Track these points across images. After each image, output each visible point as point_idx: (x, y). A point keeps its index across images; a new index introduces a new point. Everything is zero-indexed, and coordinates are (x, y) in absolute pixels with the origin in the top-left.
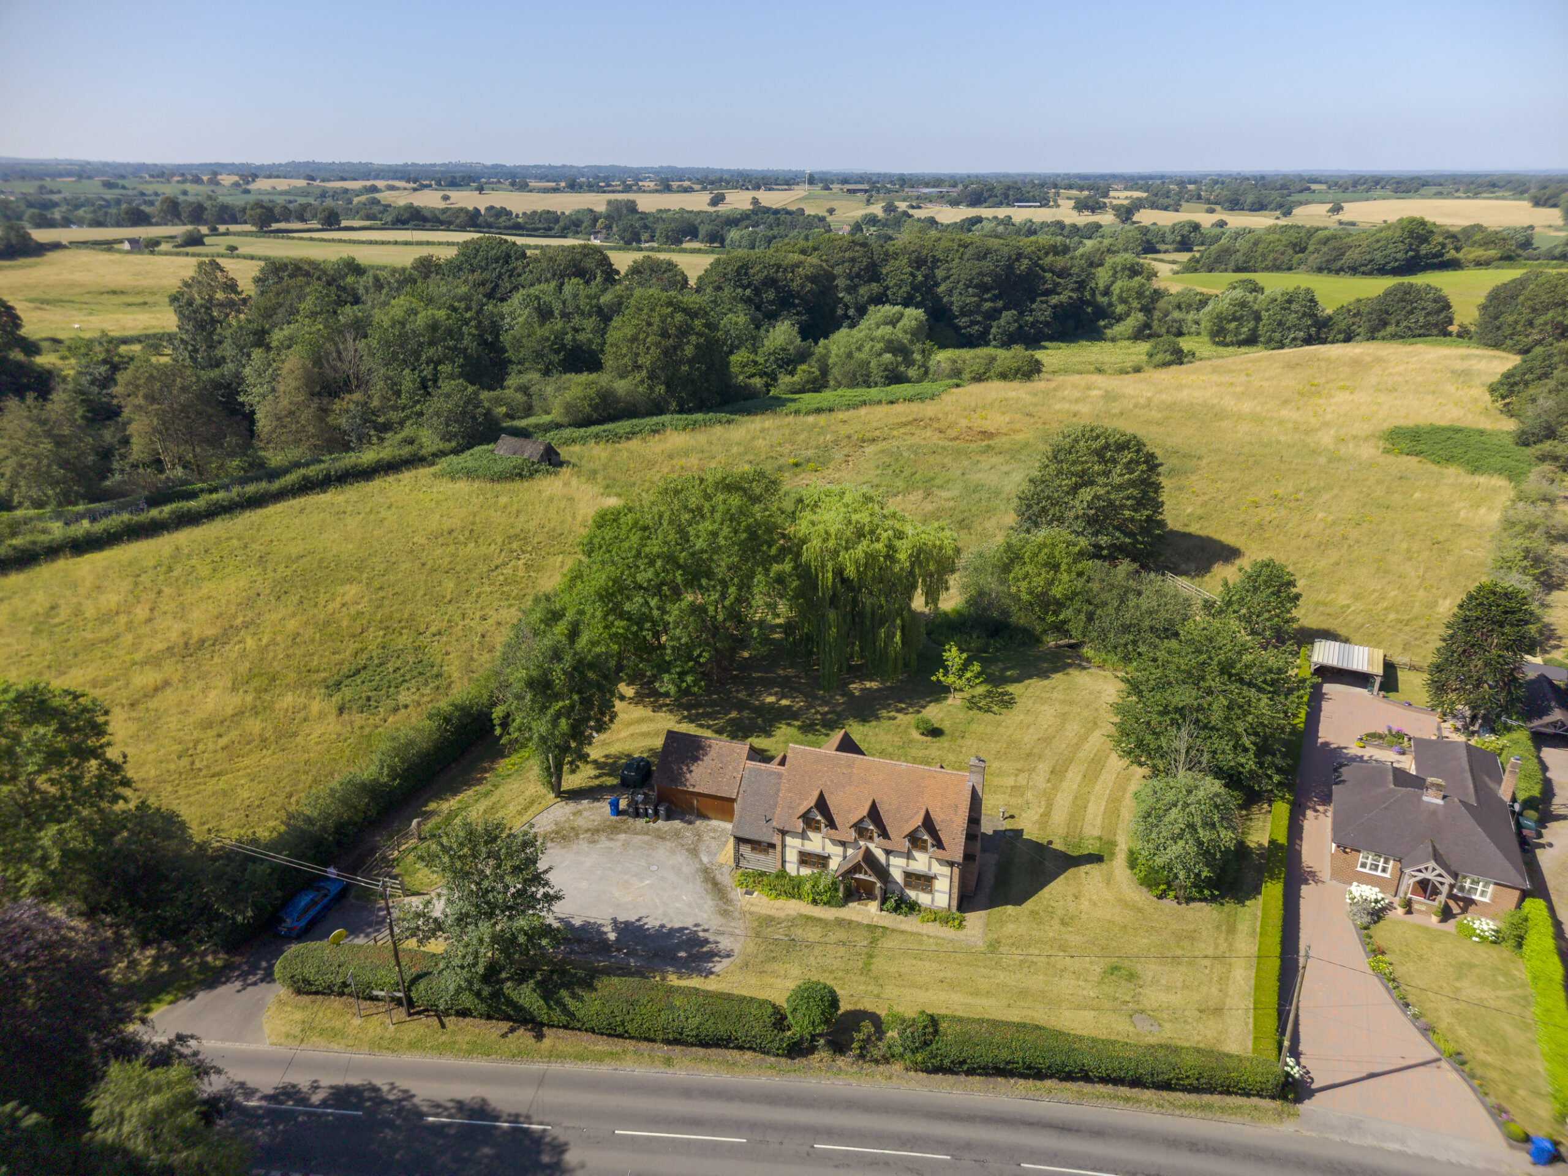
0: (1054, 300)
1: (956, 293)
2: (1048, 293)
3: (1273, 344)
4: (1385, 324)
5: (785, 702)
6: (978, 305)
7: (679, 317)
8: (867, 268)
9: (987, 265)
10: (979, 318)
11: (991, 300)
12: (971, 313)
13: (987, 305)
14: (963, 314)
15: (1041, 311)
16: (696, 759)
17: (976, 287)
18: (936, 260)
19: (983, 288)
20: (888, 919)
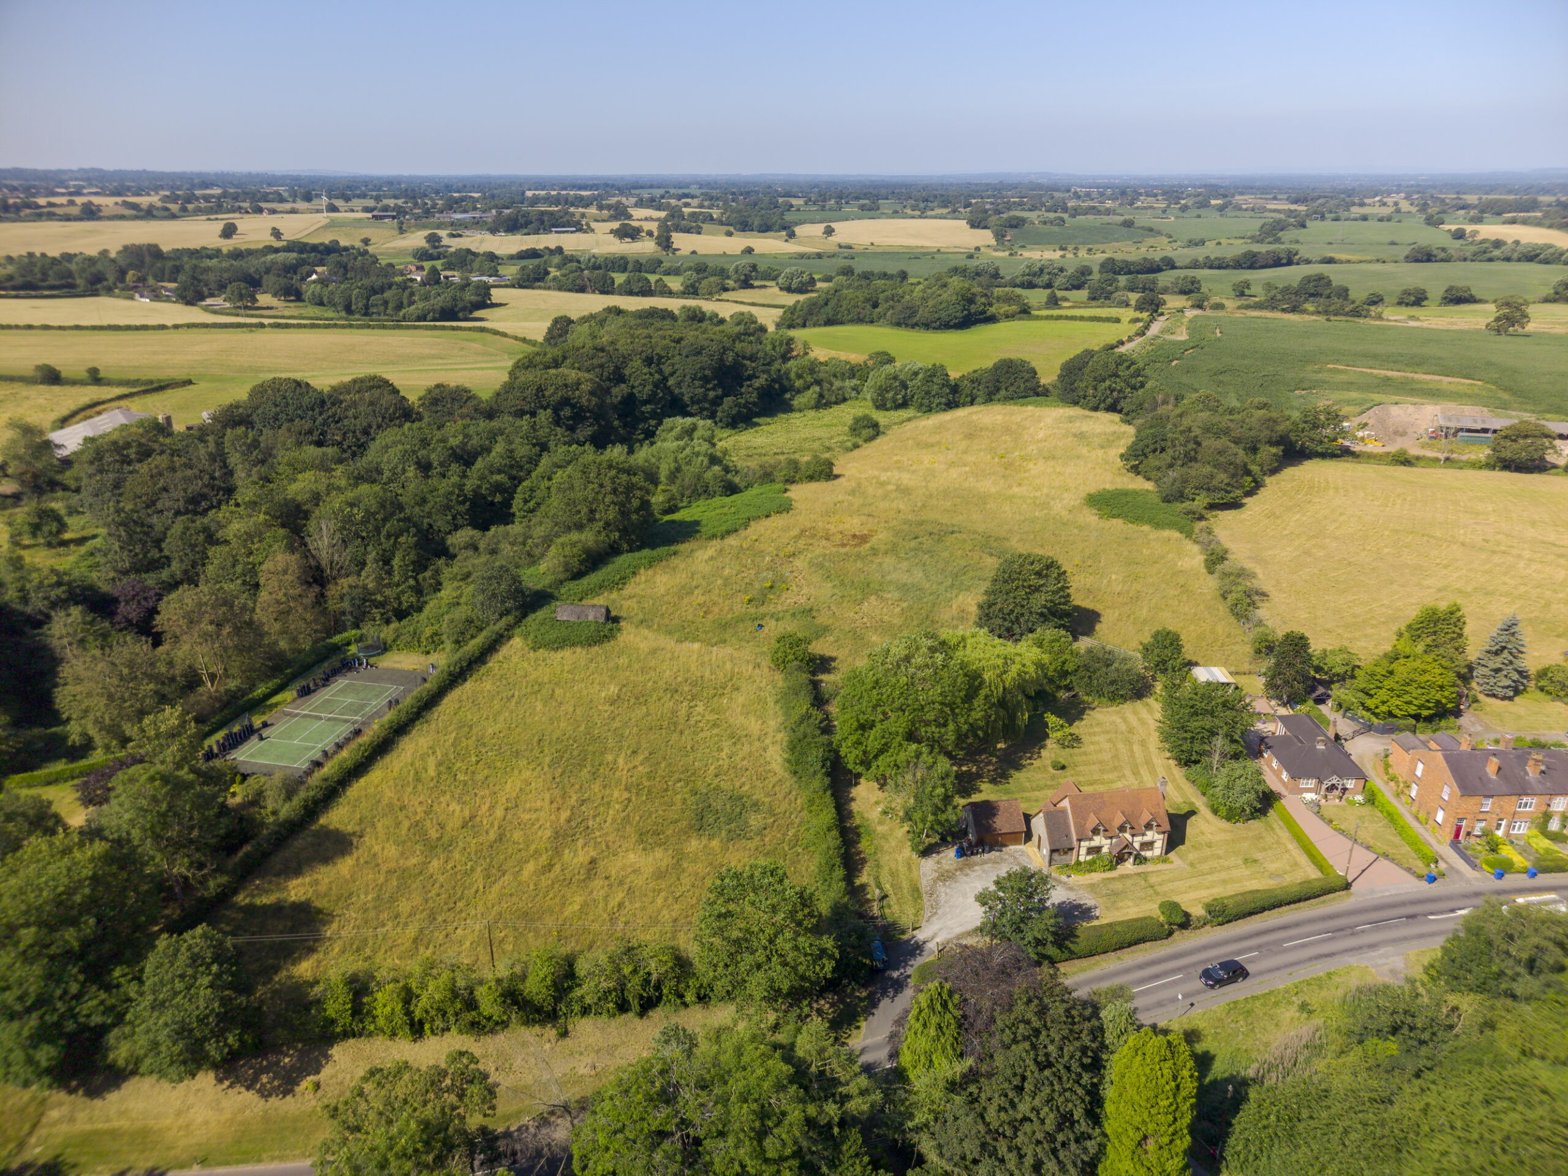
0: (757, 383)
1: (684, 385)
2: (750, 378)
3: (924, 409)
4: (998, 389)
5: (964, 768)
6: (705, 395)
7: (624, 477)
8: (614, 372)
9: (704, 359)
10: (707, 405)
11: (714, 389)
12: (698, 402)
13: (712, 394)
14: (693, 403)
15: (749, 394)
16: (994, 815)
17: (700, 379)
18: (660, 357)
19: (706, 380)
20: (1141, 868)
